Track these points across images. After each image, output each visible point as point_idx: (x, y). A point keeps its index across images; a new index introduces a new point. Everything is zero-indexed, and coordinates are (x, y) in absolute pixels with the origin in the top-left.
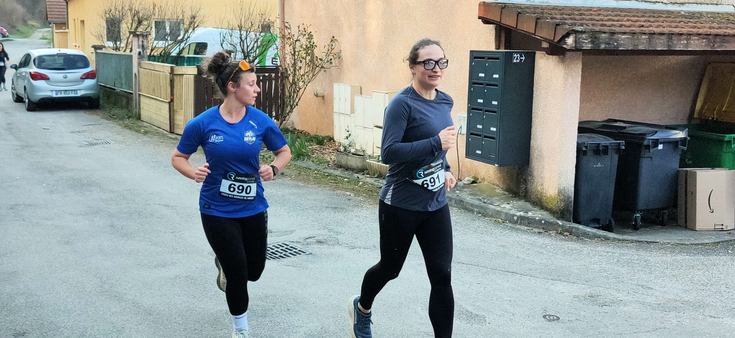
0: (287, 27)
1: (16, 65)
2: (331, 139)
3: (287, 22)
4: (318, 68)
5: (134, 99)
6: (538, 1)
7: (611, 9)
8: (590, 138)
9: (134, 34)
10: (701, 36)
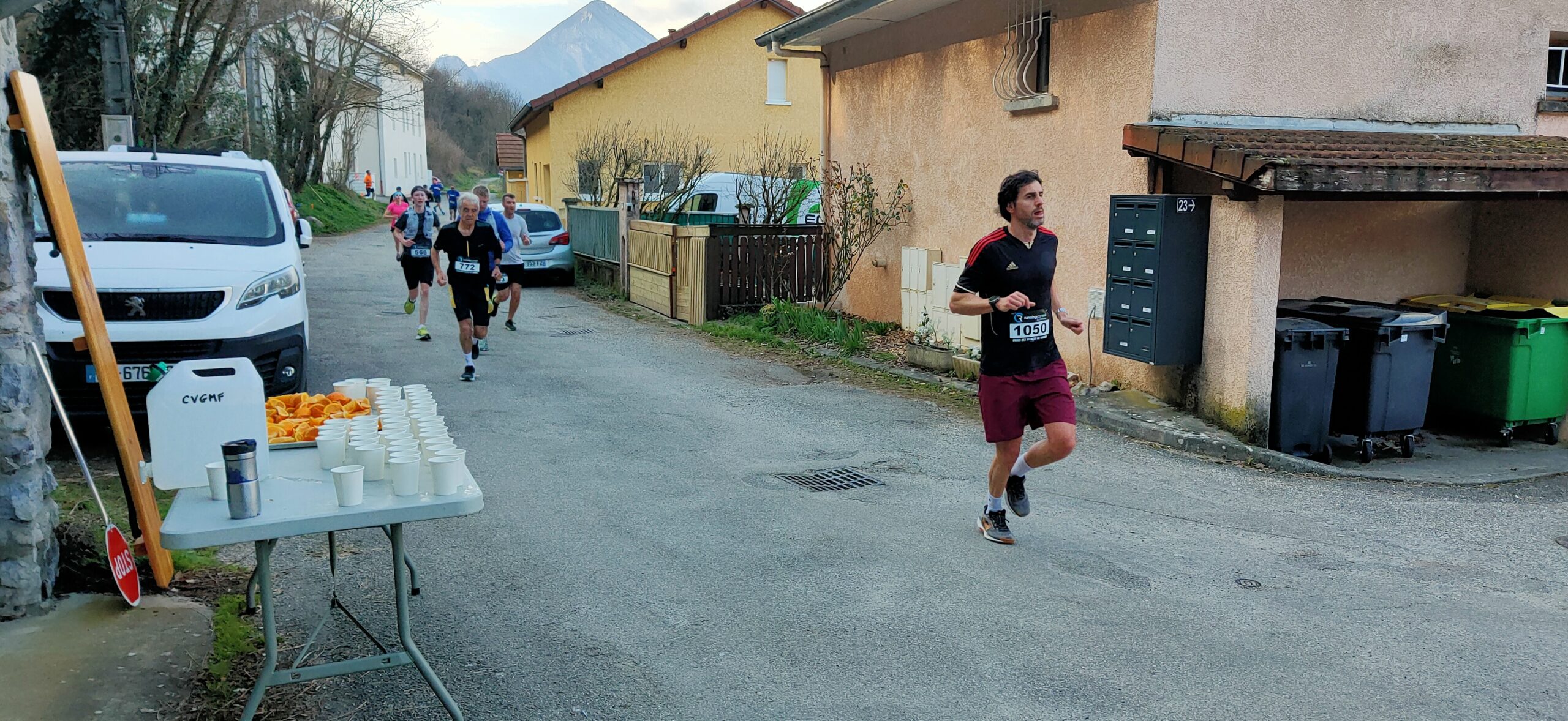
0: (835, 169)
2: (898, 327)
3: (835, 162)
6: (1213, 122)
7: (1324, 132)
8: (1296, 324)
9: (621, 182)
10: (1470, 171)
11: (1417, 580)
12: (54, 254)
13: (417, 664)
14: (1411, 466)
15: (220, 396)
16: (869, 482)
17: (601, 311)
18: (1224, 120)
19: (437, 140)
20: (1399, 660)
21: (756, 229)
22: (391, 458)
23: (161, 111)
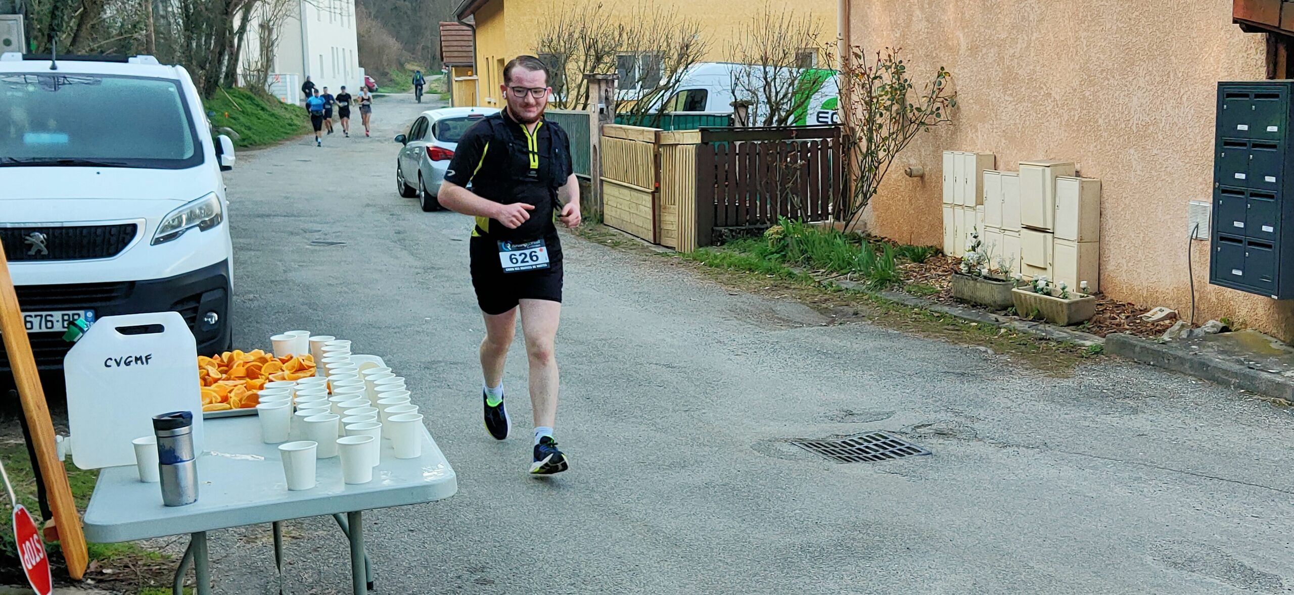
0: (857, 55)
1: (404, 136)
2: (939, 252)
3: (857, 47)
4: (912, 125)
5: (592, 188)
9: (591, 78)
19: (369, 32)
21: (756, 133)
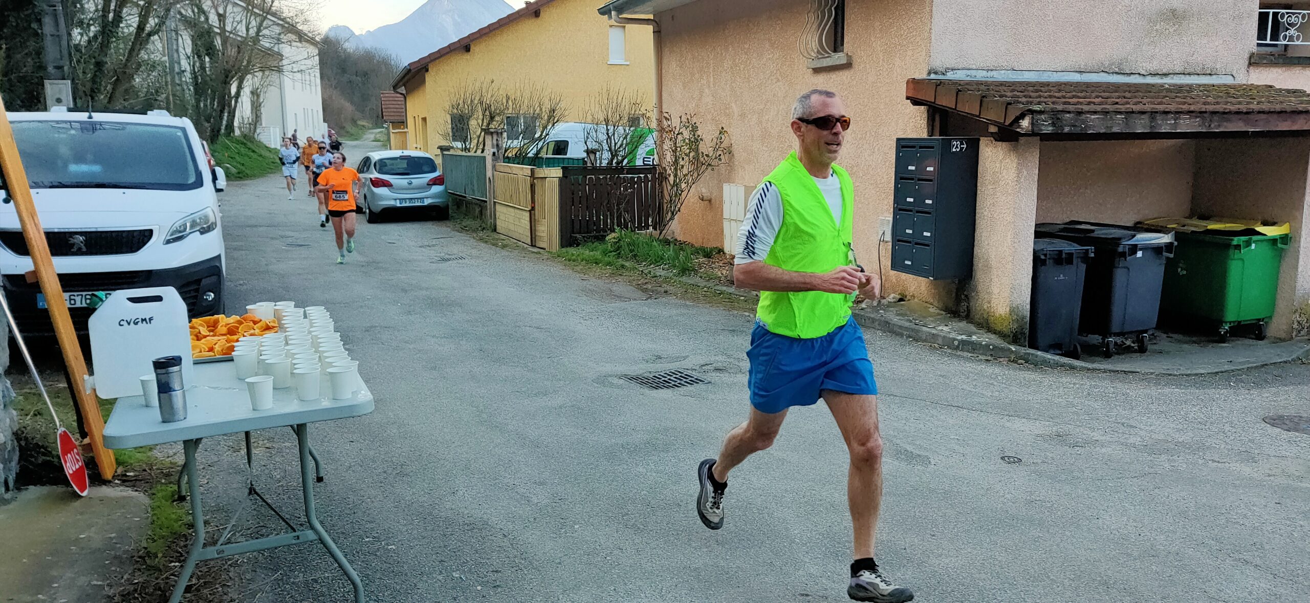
2: (721, 251)
3: (666, 112)
6: (981, 76)
7: (1073, 83)
8: (1049, 244)
9: (487, 131)
10: (1194, 114)
11: (1149, 454)
12: (6, 201)
13: (322, 541)
14: (1144, 360)
15: (151, 319)
16: (698, 381)
17: (472, 240)
18: (990, 74)
19: (330, 97)
20: (1135, 521)
21: (601, 170)
22: (296, 369)
23: (95, 75)
